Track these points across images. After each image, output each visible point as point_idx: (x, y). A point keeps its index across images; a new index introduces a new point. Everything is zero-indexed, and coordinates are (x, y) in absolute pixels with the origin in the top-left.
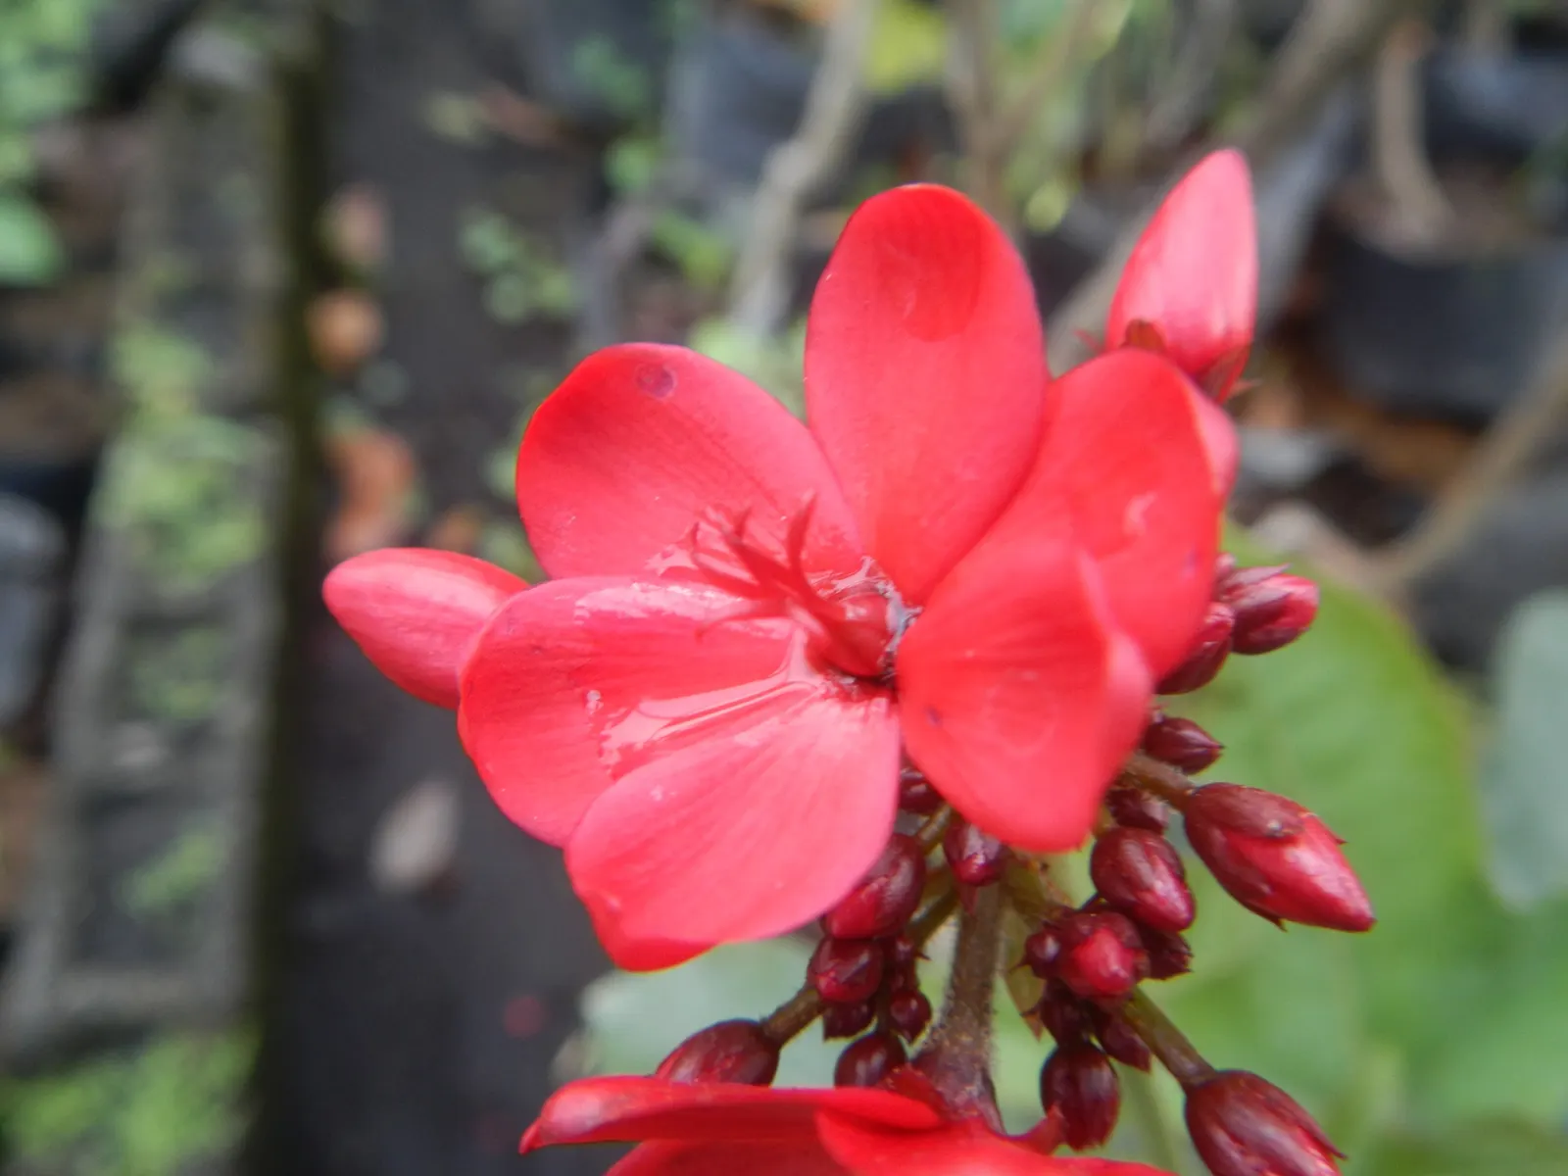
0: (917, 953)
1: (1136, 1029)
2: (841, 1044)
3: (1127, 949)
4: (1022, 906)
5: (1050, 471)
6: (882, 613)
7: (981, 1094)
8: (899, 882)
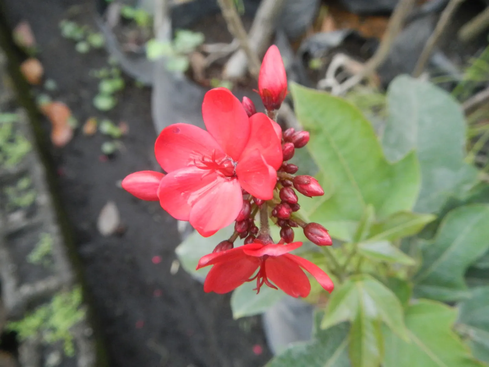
0: (253, 220)
1: (294, 221)
2: (244, 239)
3: (288, 209)
4: (270, 206)
5: (254, 134)
6: (231, 164)
7: (269, 240)
8: (247, 209)
